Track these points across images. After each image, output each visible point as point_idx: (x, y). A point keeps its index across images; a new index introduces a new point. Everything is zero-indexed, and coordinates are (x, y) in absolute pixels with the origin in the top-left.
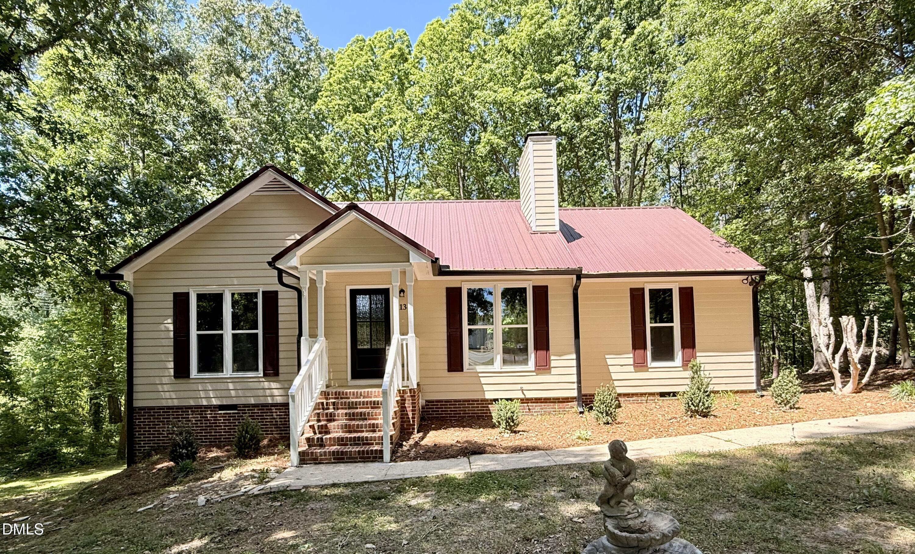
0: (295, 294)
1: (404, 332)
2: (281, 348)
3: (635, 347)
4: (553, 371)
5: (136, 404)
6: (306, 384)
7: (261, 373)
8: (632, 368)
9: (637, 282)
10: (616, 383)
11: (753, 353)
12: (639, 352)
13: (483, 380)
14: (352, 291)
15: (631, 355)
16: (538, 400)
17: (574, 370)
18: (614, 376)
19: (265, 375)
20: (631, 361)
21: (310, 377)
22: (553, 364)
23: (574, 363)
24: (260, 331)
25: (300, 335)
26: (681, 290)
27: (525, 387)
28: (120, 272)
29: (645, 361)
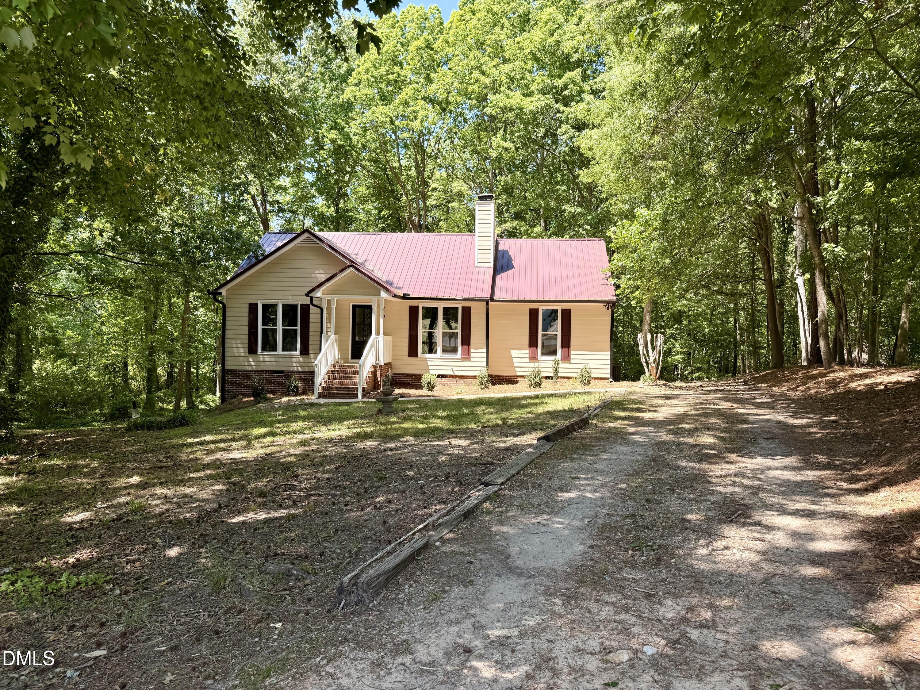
0: (319, 310)
1: (378, 333)
2: (311, 338)
3: (530, 346)
4: (472, 359)
5: (227, 368)
6: (324, 359)
7: (298, 353)
8: (527, 360)
9: (534, 306)
10: (517, 369)
11: (609, 353)
12: (533, 349)
13: (429, 363)
14: (353, 306)
15: (527, 351)
16: (462, 377)
17: (485, 360)
18: (516, 365)
19: (301, 354)
20: (527, 356)
21: (326, 356)
22: (472, 355)
23: (485, 355)
24: (298, 328)
25: (321, 333)
26: (563, 311)
27: (454, 368)
28: (220, 291)
29: (536, 356)
